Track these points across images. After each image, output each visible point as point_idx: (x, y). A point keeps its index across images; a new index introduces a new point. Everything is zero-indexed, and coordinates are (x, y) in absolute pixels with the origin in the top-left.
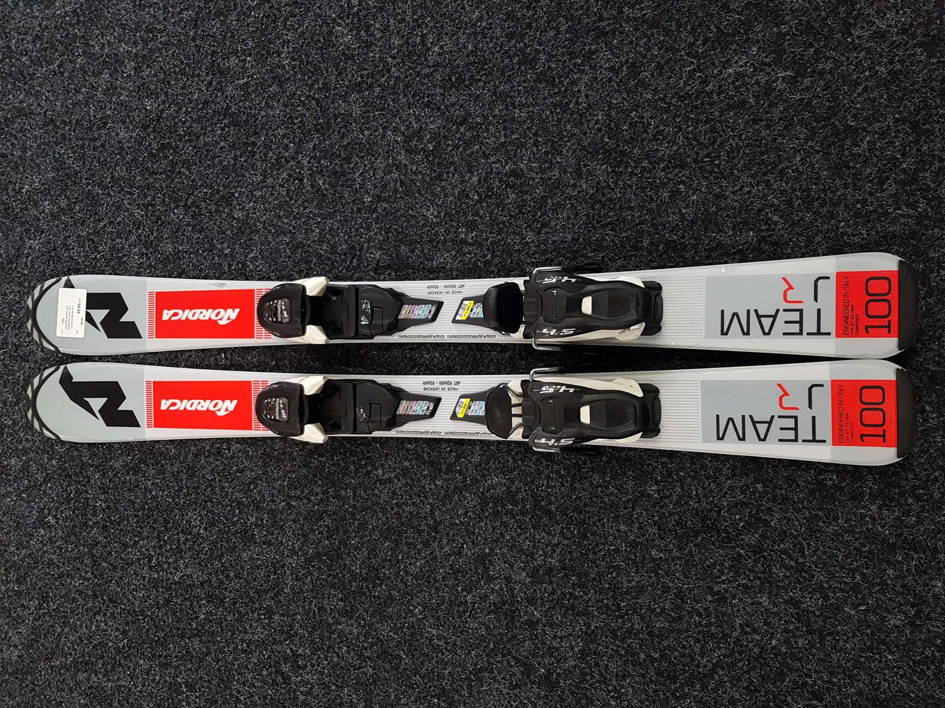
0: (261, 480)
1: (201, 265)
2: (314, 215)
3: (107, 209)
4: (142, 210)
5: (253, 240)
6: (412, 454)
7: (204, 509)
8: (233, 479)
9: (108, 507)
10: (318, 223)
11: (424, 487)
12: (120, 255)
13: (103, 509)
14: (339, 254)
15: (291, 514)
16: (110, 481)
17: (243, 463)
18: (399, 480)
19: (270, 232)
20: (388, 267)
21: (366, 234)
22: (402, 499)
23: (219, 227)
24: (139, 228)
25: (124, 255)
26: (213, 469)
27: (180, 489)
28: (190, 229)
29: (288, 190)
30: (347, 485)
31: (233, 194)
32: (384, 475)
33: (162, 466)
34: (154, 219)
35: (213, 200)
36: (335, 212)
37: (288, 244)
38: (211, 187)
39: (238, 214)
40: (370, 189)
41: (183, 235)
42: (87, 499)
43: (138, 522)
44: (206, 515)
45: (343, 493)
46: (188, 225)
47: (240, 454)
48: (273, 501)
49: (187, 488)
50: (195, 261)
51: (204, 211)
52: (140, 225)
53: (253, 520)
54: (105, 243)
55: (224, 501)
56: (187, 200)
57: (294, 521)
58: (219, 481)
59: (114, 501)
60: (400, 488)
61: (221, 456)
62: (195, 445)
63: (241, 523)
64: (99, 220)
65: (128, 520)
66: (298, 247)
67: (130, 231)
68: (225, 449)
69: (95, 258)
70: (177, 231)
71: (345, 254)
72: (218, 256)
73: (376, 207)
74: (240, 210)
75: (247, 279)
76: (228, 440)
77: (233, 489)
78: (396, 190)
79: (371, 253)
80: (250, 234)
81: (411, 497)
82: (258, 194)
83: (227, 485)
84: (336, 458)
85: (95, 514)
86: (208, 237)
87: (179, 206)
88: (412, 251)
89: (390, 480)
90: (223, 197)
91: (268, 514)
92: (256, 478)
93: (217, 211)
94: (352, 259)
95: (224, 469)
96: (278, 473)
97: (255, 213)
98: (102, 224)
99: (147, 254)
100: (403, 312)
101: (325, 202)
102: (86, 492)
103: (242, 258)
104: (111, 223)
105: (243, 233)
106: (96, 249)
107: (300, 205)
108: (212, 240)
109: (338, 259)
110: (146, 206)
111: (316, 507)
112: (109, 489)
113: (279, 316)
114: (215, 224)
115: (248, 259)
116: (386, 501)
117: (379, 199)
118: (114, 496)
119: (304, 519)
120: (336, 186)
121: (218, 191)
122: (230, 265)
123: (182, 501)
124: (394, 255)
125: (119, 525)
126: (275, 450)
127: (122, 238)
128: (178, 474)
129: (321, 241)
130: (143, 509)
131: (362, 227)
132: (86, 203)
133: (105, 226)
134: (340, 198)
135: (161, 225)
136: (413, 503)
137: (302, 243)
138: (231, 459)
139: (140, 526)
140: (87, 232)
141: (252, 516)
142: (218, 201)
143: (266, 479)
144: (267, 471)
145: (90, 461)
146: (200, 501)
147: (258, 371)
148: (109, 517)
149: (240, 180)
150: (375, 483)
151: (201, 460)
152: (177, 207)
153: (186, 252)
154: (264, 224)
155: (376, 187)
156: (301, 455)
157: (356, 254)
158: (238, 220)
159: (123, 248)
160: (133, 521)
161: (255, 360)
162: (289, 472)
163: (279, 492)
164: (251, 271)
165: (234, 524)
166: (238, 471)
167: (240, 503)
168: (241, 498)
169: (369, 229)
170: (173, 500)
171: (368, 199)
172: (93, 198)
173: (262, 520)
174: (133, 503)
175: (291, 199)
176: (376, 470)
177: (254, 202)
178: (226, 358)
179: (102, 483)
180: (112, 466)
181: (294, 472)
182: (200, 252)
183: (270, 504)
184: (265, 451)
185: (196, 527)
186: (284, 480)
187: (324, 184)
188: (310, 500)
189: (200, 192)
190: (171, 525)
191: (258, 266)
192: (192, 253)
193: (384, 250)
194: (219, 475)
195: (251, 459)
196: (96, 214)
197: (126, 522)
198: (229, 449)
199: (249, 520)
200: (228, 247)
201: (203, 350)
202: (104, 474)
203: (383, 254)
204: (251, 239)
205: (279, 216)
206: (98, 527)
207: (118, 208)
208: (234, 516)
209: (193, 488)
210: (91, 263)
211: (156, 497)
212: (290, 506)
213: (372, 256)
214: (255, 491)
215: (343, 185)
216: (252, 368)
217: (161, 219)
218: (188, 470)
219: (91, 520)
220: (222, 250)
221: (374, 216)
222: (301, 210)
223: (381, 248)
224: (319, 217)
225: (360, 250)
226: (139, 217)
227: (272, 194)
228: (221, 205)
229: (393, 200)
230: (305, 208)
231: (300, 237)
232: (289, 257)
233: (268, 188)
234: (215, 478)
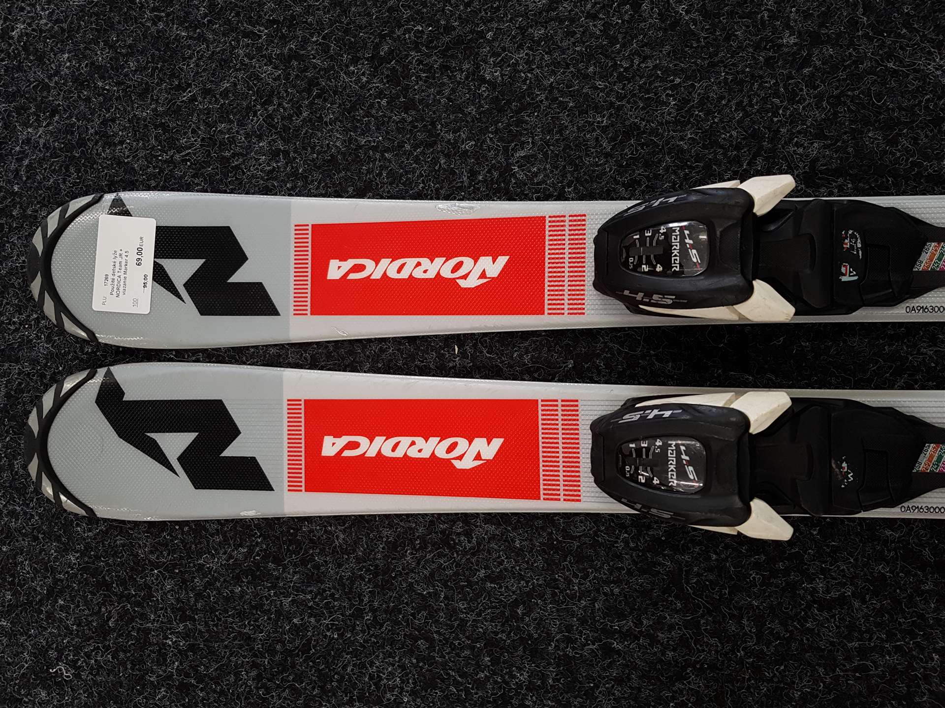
0: (541, 596)
1: (407, 173)
2: (666, 71)
3: (197, 65)
4: (276, 68)
5: (526, 122)
6: (895, 549)
7: (411, 652)
8: (478, 596)
9: (193, 648)
10: (674, 87)
11: (922, 617)
12: (227, 154)
13: (180, 652)
14: (721, 147)
15: (610, 665)
16: (199, 596)
17: (501, 563)
18: (864, 601)
19: (563, 106)
20: (838, 172)
21: (786, 108)
22: (870, 639)
23: (449, 99)
24: (269, 102)
25: (234, 155)
26: (432, 574)
27: (359, 614)
28: (384, 102)
29: (607, 25)
30: (740, 609)
31: (482, 35)
32: (828, 591)
33: (317, 567)
34: (303, 84)
35: (436, 47)
36: (713, 65)
37: (604, 129)
38: (432, 21)
39: (491, 73)
40: (796, 21)
41: (368, 114)
42: (147, 631)
43: (259, 678)
44: (416, 666)
45: (732, 627)
46: (380, 94)
47: (493, 545)
48: (569, 641)
49: (373, 610)
50: (394, 166)
51: (414, 68)
52: (271, 95)
53: (524, 677)
54: (193, 131)
55: (457, 638)
56: (377, 47)
57: (619, 681)
58: (446, 598)
59: (207, 635)
60: (866, 617)
61: (452, 548)
62: (390, 526)
63: (496, 682)
64: (180, 88)
65: (236, 675)
66: (628, 135)
67: (249, 108)
68: (459, 534)
69: (171, 161)
70: (353, 108)
71: (738, 148)
72: (447, 156)
73: (810, 55)
74: (495, 65)
75: (511, 199)
76: (466, 518)
77: (479, 615)
78: (854, 23)
79: (797, 145)
80: (519, 111)
81: (891, 636)
82: (538, 33)
83: (462, 605)
84: (714, 557)
85: (162, 660)
86: (423, 120)
87: (359, 59)
88: (893, 142)
89: (842, 601)
90: (459, 41)
91: (558, 666)
92: (530, 595)
93: (445, 68)
94: (755, 157)
95: (456, 574)
96: (580, 584)
97: (531, 70)
98: (186, 96)
99: (286, 153)
100: (925, 257)
101: (691, 47)
102: (143, 617)
103: (501, 158)
104: (206, 92)
105: (501, 110)
106: (172, 143)
107: (633, 54)
108: (433, 124)
109: (720, 157)
110: (286, 60)
111: (670, 654)
112: (196, 611)
113: (676, 260)
114: (439, 93)
115: (512, 160)
116: (832, 644)
117: (816, 39)
118: (206, 624)
119: (640, 678)
120: (718, 15)
121: (448, 29)
122: (473, 174)
123: (360, 638)
124: (850, 150)
125: (217, 684)
126: (573, 538)
127: (231, 122)
128: (352, 582)
129: (680, 123)
130: (272, 651)
131: (776, 94)
132: (153, 55)
133: (193, 99)
134: (727, 39)
135: (319, 96)
136: (898, 649)
137: (639, 128)
138: (473, 554)
139: (264, 686)
140: (155, 110)
141: (520, 669)
142: (448, 48)
143: (554, 594)
144: (556, 580)
145: (153, 557)
146: (401, 638)
147: (535, 380)
148: (195, 668)
149: (498, 8)
150: (809, 607)
151: (404, 556)
152: (355, 61)
153: (374, 149)
154: (550, 92)
155: (807, 16)
156: (632, 549)
157: (761, 148)
158: (493, 85)
159: (232, 141)
160: (248, 677)
161: (526, 359)
162: (607, 582)
163: (583, 621)
164: (520, 184)
165: (480, 684)
166: (488, 578)
167: (492, 644)
168: (496, 633)
169: (792, 97)
170: (341, 635)
171: (789, 39)
172: (167, 45)
173: (544, 677)
174: (248, 639)
175: (613, 41)
176: (811, 580)
177: (530, 49)
178: (463, 354)
179: (178, 600)
180: (201, 567)
181: (618, 582)
182: (407, 147)
183: (562, 645)
184: (550, 539)
185: (392, 689)
186: (595, 600)
187: (688, 12)
188: (654, 640)
189: (408, 31)
190: (335, 684)
191: (536, 175)
192: (387, 150)
193: (826, 138)
194: (446, 586)
195: (518, 555)
196: (173, 75)
197: (232, 678)
198: (468, 534)
199: (514, 677)
200: (469, 138)
201: (412, 340)
202: (184, 581)
203: (825, 147)
204: (520, 122)
205: (586, 77)
206: (169, 687)
207: (224, 63)
208: (479, 667)
209: (386, 612)
210: (161, 171)
211: (304, 627)
212: (608, 650)
213: (801, 150)
214: (527, 619)
215: (731, 14)
216: (522, 373)
217: (318, 84)
218: (376, 575)
219: (153, 672)
220: (455, 144)
221: (806, 71)
222: (636, 62)
223: (820, 136)
224: (675, 75)
225: (771, 140)
226: (270, 81)
227: (570, 34)
228: (453, 56)
229: (846, 42)
230: (645, 59)
231: (633, 117)
232: (607, 155)
233: (561, 21)
234: (436, 594)
